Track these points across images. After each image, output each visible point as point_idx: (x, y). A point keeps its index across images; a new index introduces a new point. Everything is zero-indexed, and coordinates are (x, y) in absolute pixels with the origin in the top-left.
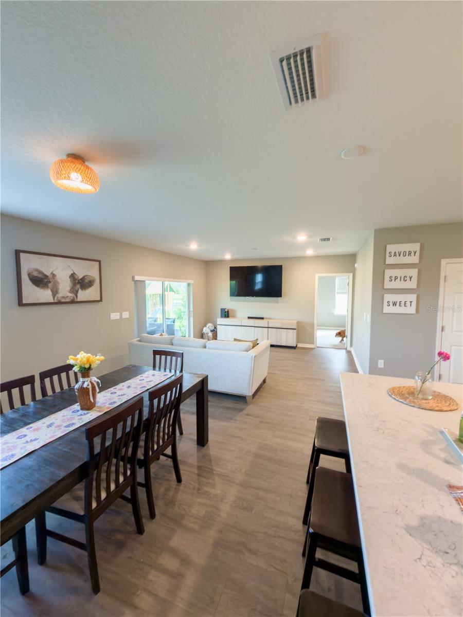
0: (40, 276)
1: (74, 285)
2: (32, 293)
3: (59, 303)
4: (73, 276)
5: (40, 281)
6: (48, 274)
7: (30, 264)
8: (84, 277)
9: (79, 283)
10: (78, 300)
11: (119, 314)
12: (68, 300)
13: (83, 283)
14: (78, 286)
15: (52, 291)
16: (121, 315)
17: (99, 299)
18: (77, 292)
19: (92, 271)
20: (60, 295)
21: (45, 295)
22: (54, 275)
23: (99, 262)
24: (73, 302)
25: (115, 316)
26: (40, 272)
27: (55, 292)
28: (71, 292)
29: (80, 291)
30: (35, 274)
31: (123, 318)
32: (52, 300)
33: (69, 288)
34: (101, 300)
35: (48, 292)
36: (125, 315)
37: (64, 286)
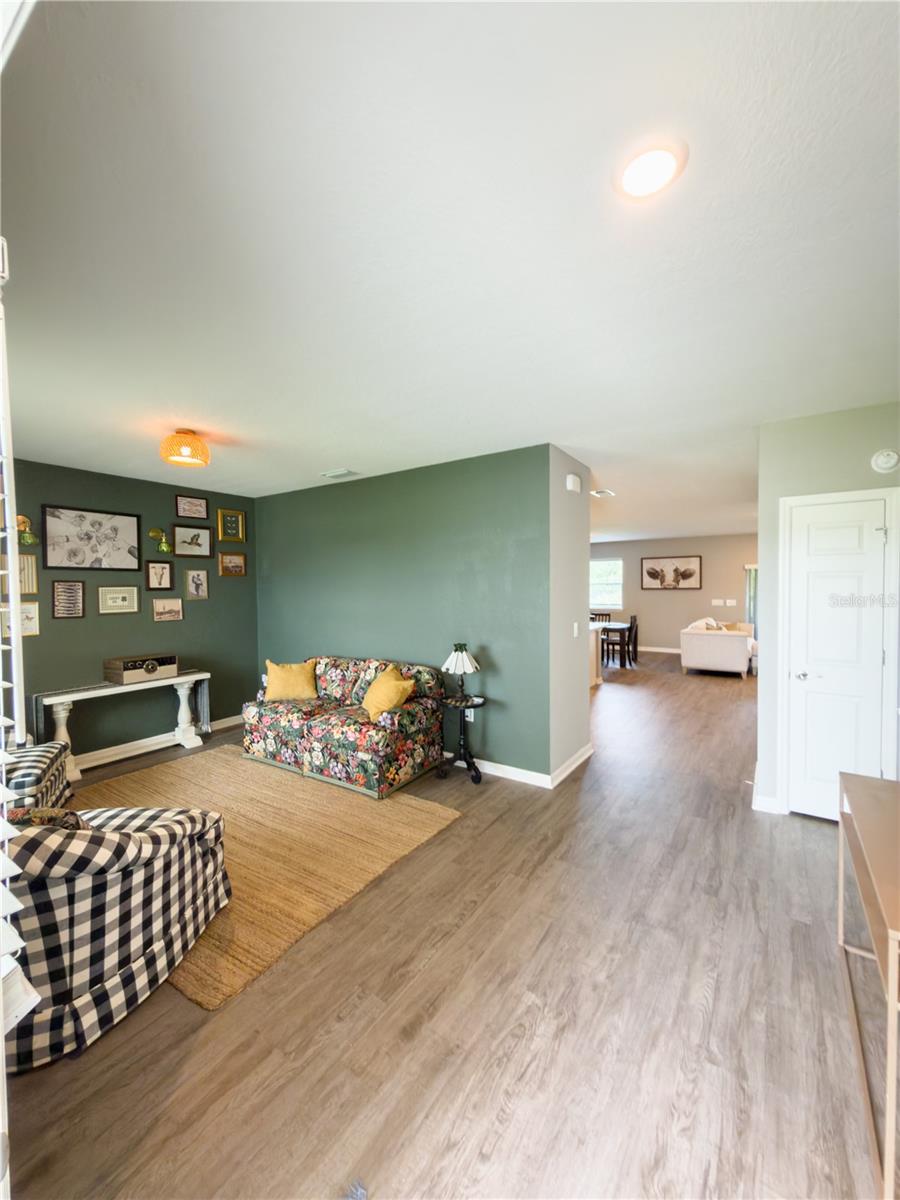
0: (654, 571)
1: (677, 576)
2: (648, 582)
3: (665, 589)
4: (676, 570)
5: (654, 574)
6: (658, 569)
7: (648, 565)
8: (686, 570)
9: (681, 575)
10: (680, 587)
11: (722, 601)
12: (671, 587)
13: (686, 575)
14: (680, 577)
15: (661, 581)
16: (725, 603)
17: (699, 587)
18: (679, 581)
19: (693, 565)
20: (665, 584)
21: (656, 583)
22: (662, 571)
23: (701, 557)
24: (675, 588)
25: (716, 602)
26: (653, 569)
27: (662, 583)
28: (674, 581)
29: (681, 581)
30: (651, 571)
31: (728, 605)
32: (660, 587)
33: (672, 579)
34: (701, 588)
35: (658, 582)
36: (731, 603)
37: (670, 577)
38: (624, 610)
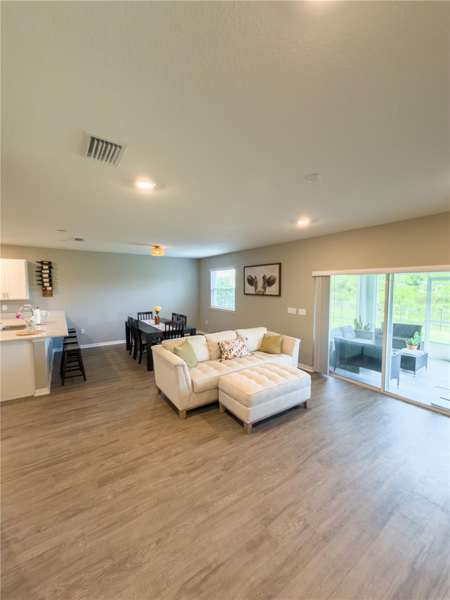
0: (251, 279)
1: (264, 283)
4: (264, 277)
5: (252, 281)
6: (253, 277)
8: (270, 277)
9: (267, 282)
10: (266, 293)
11: (295, 309)
12: (261, 293)
13: (269, 282)
14: (266, 284)
15: (255, 287)
16: (297, 312)
17: (278, 294)
18: (266, 288)
19: (275, 272)
20: (258, 290)
22: (256, 278)
23: (280, 264)
24: (263, 295)
25: (291, 310)
26: (251, 276)
27: (256, 288)
28: (263, 288)
29: (267, 288)
30: (249, 278)
31: (299, 314)
32: (254, 293)
33: (262, 286)
34: (280, 295)
35: (253, 288)
36: (302, 312)
37: (260, 283)
38: (235, 312)
